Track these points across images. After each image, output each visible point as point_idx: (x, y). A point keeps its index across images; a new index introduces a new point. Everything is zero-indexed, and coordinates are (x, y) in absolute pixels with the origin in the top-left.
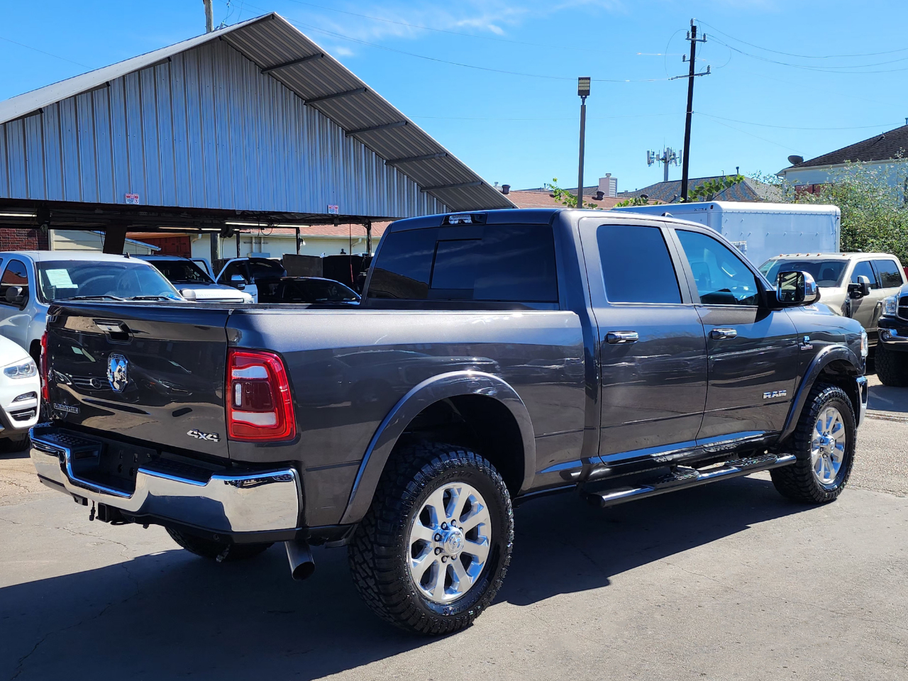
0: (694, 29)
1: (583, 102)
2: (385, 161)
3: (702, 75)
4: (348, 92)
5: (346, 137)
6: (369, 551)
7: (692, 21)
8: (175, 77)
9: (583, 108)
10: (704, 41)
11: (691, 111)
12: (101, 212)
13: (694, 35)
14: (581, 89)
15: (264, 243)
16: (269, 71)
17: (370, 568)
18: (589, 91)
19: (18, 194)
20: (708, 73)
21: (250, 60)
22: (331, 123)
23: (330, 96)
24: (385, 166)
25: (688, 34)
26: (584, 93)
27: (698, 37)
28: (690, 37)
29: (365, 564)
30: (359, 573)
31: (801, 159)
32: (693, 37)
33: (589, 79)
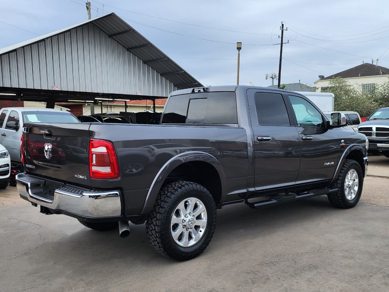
0: (283, 25)
1: (239, 52)
2: (160, 74)
3: (286, 43)
4: (144, 46)
5: (144, 64)
6: (154, 230)
7: (282, 22)
8: (73, 38)
9: (239, 54)
10: (287, 30)
11: (281, 57)
12: (44, 93)
13: (283, 28)
14: (238, 47)
15: (113, 108)
16: (112, 37)
17: (155, 237)
18: (241, 48)
19: (7, 85)
20: (288, 43)
21: (104, 32)
22: (137, 58)
23: (136, 47)
24: (160, 76)
25: (281, 27)
26: (239, 49)
27: (284, 28)
28: (281, 28)
29: (153, 235)
30: (151, 239)
31: (324, 77)
32: (282, 28)
33: (241, 43)
